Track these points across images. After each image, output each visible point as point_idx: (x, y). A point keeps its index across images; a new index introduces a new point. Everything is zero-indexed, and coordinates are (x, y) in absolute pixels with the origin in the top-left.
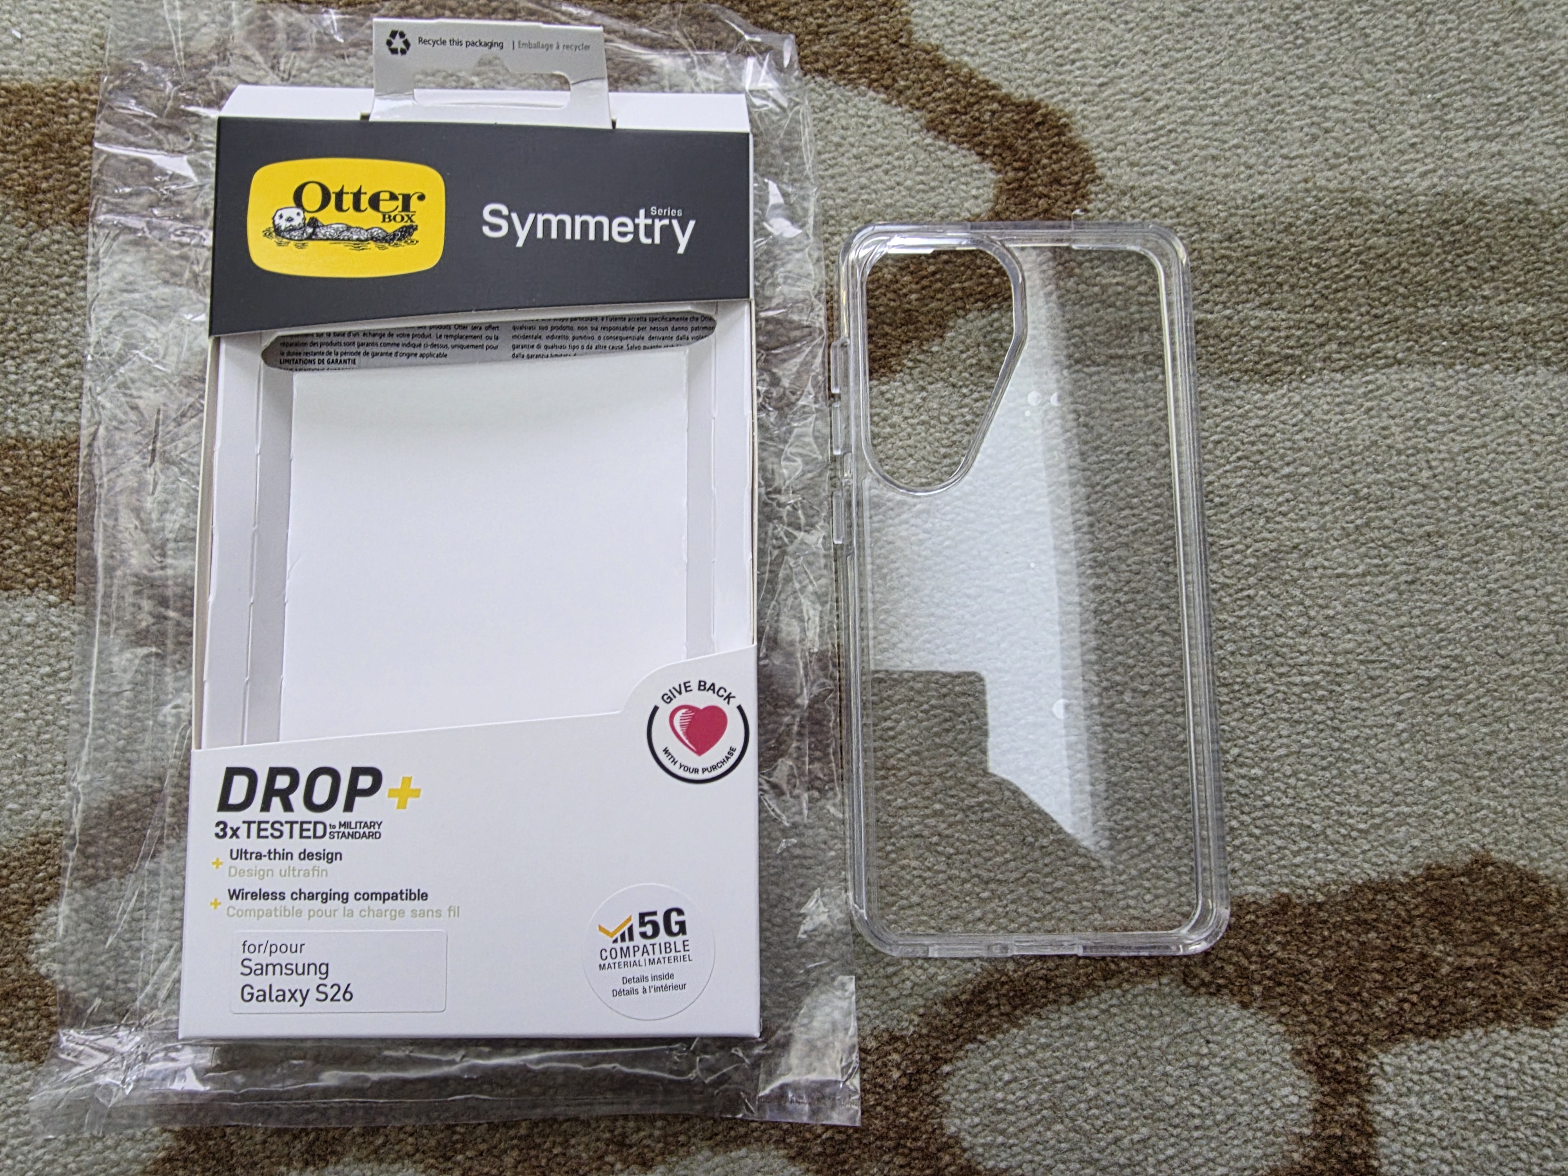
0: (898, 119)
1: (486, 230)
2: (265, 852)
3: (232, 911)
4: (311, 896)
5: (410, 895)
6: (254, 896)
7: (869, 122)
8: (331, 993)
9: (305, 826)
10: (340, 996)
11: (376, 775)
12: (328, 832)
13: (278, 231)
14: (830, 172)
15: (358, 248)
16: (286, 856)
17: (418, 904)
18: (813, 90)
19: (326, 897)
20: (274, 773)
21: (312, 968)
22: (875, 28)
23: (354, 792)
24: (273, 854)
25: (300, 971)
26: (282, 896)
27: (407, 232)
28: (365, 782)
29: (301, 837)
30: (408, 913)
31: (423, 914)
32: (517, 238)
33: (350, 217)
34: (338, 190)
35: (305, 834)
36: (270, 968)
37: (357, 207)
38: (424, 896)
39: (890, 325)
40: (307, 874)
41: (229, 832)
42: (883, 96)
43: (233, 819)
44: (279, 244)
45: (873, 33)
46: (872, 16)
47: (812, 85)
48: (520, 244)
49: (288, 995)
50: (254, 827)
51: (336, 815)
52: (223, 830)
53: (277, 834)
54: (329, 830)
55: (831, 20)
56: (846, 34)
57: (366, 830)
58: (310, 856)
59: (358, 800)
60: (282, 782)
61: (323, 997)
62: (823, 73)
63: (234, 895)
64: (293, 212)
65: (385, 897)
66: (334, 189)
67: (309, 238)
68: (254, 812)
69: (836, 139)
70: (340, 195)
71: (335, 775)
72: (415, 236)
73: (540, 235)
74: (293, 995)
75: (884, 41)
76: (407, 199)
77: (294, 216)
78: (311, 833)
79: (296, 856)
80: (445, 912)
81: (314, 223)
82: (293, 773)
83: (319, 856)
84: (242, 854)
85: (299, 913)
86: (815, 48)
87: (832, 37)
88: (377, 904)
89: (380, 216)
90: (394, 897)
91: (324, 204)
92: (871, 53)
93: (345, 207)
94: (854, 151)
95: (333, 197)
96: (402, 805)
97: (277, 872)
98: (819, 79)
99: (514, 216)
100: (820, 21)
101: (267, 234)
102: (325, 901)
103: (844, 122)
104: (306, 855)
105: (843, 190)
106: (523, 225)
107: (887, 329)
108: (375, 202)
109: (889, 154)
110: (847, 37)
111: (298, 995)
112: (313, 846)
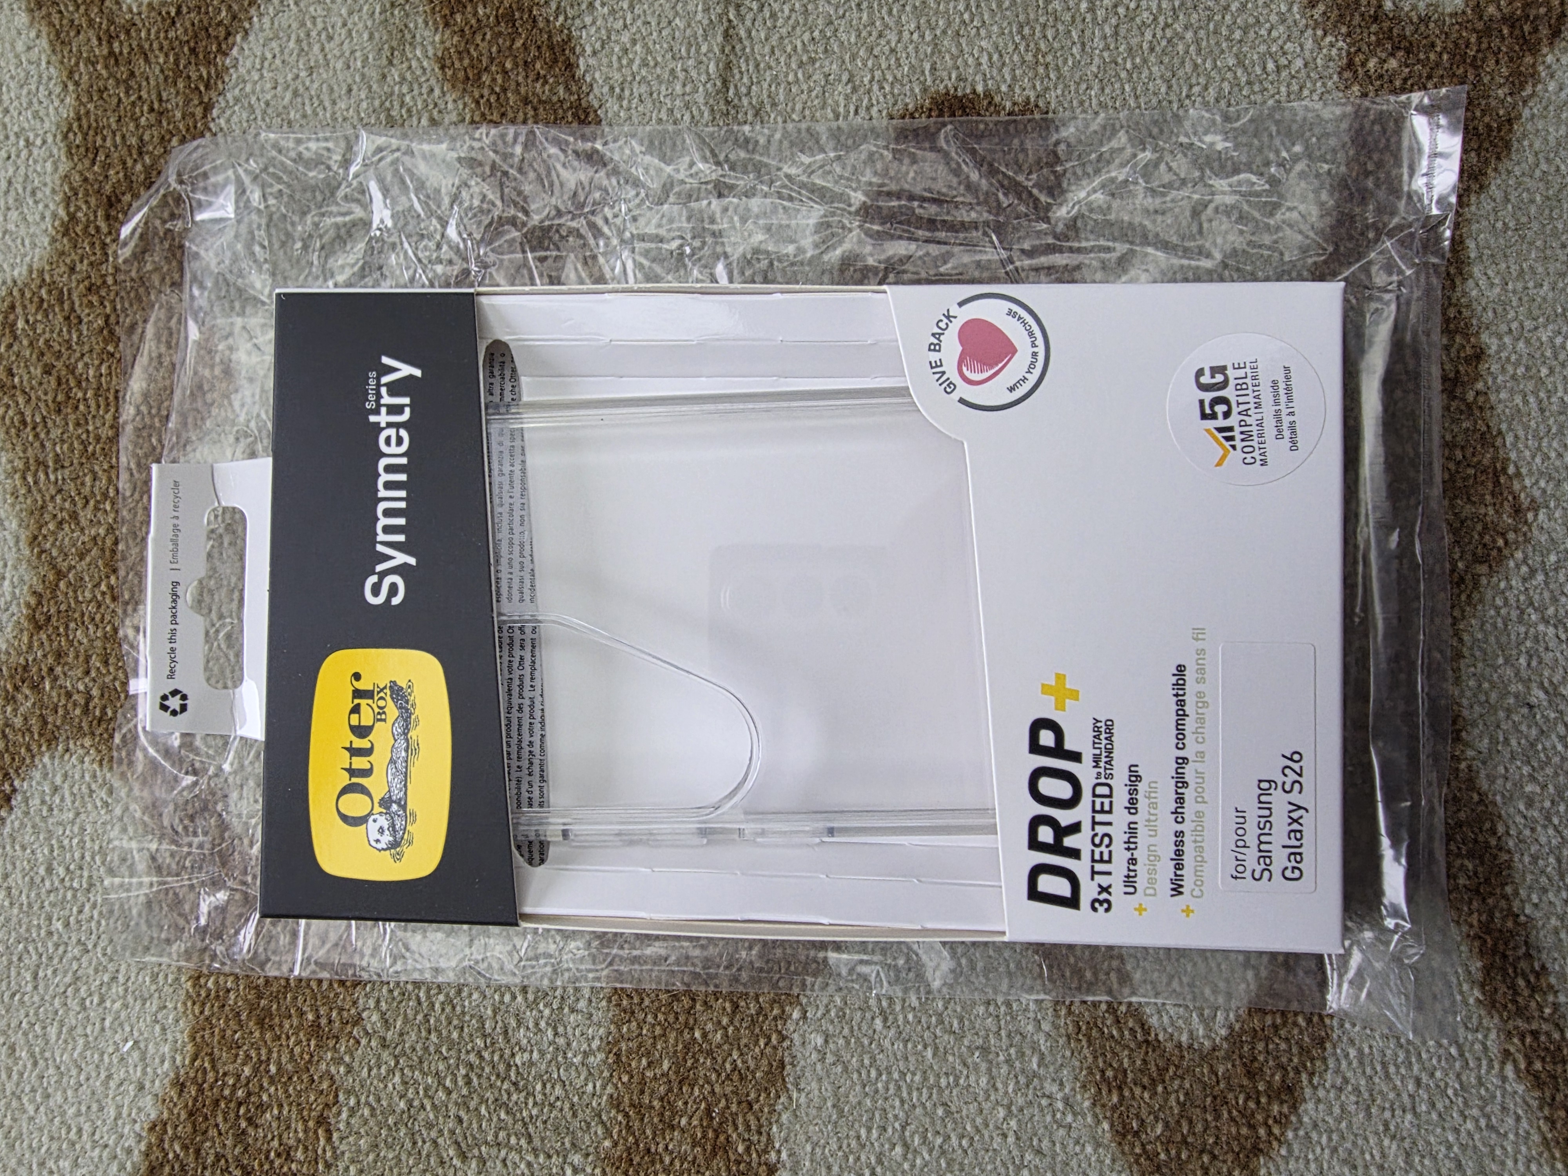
0: (266, 20)
1: (396, 601)
2: (1128, 855)
3: (1197, 893)
4: (1180, 800)
5: (1180, 685)
6: (1179, 866)
7: (269, 56)
8: (1293, 777)
9: (1098, 807)
10: (1296, 767)
11: (1038, 725)
12: (1104, 781)
13: (395, 845)
14: (327, 104)
15: (417, 750)
16: (1132, 830)
17: (1190, 675)
18: (228, 121)
19: (1181, 782)
20: (1034, 844)
21: (1263, 798)
22: (155, 45)
23: (1059, 751)
24: (1130, 845)
25: (1267, 812)
26: (1179, 834)
27: (398, 693)
28: (1047, 738)
29: (1110, 812)
30: (1201, 687)
31: (1201, 670)
32: (405, 565)
33: (380, 760)
34: (346, 775)
35: (1107, 808)
36: (1263, 847)
37: (368, 752)
38: (1181, 669)
39: (513, 41)
40: (1153, 805)
41: (1104, 896)
42: (239, 38)
43: (1088, 891)
44: (410, 843)
45: (161, 49)
46: (140, 46)
47: (222, 121)
48: (412, 561)
49: (1295, 826)
50: (1098, 867)
51: (1085, 772)
52: (1101, 903)
53: (1106, 840)
54: (1103, 780)
55: (145, 95)
56: (161, 77)
57: (1103, 736)
58: (1133, 802)
59: (1068, 745)
60: (1046, 834)
61: (1297, 786)
62: (208, 108)
63: (1177, 890)
64: (373, 827)
65: (1181, 715)
66: (345, 779)
67: (404, 807)
68: (1080, 868)
69: (288, 95)
70: (352, 772)
71: (1037, 774)
72: (403, 684)
73: (401, 538)
74: (1295, 821)
75: (171, 34)
76: (358, 694)
77: (377, 826)
78: (1106, 801)
79: (1133, 818)
80: (1200, 645)
81: (386, 802)
82: (1036, 822)
83: (1133, 791)
84: (1130, 880)
85: (1199, 814)
86: (178, 115)
87: (165, 95)
88: (1190, 724)
89: (378, 725)
90: (1181, 703)
91: (363, 790)
92: (186, 49)
93: (368, 766)
94: (303, 74)
95: (355, 780)
96: (1074, 695)
97: (1152, 840)
98: (215, 112)
99: (379, 568)
100: (145, 108)
101: (397, 858)
102: (1185, 784)
103: (268, 86)
104: (1132, 806)
105: (350, 90)
106: (390, 558)
107: (519, 43)
108: (361, 731)
109: (308, 35)
110: (166, 79)
111: (1295, 815)
112: (1121, 798)
